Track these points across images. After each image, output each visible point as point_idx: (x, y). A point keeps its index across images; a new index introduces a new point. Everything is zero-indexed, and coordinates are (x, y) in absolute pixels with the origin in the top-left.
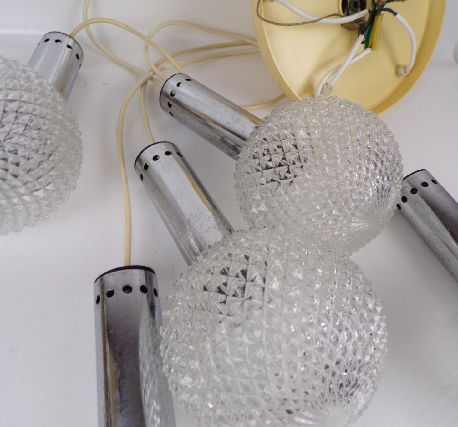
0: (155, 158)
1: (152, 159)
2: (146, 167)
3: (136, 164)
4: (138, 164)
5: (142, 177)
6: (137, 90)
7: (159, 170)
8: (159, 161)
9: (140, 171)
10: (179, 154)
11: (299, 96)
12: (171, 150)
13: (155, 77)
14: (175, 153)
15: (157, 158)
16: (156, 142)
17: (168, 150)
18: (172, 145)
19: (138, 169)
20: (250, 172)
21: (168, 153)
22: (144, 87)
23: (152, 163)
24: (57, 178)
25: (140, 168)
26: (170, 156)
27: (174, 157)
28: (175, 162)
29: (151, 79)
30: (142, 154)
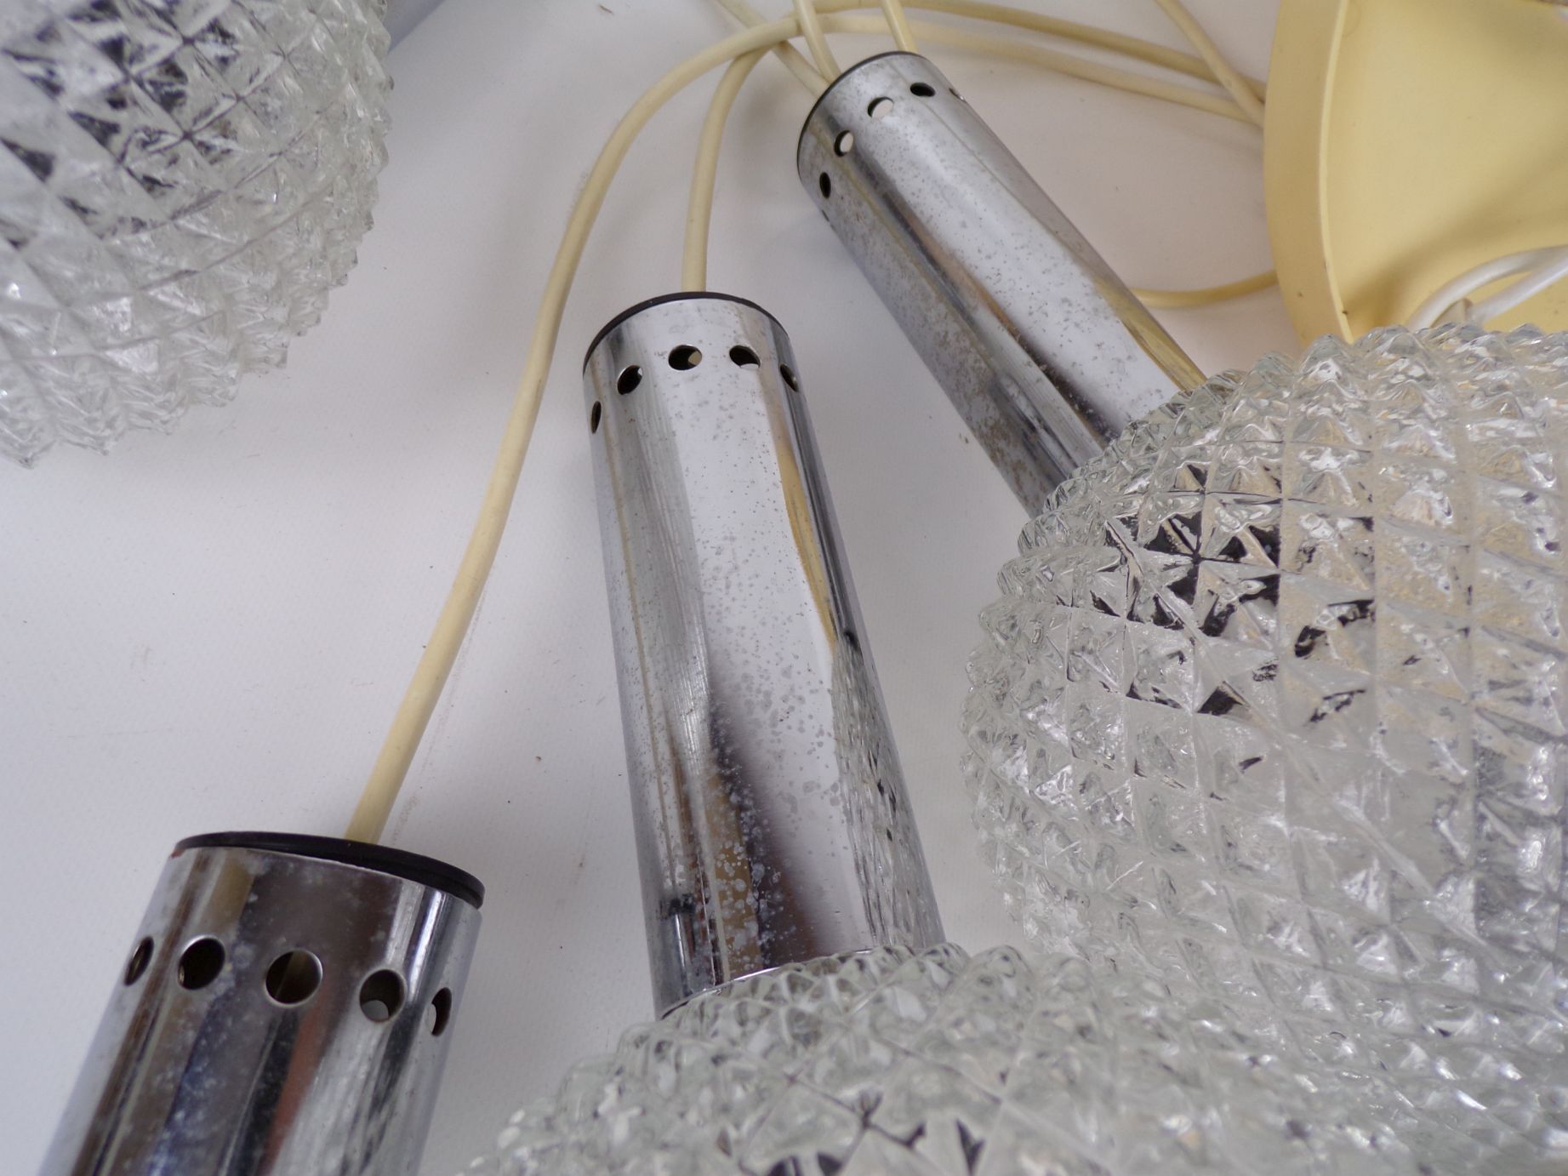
0: (682, 358)
1: (667, 356)
2: (630, 381)
3: (596, 352)
4: (601, 352)
5: (596, 414)
6: (714, 63)
7: (679, 415)
8: (693, 378)
9: (597, 388)
10: (787, 374)
11: (1345, 312)
12: (763, 347)
13: (797, 43)
14: (771, 369)
15: (691, 359)
16: (710, 289)
17: (745, 343)
18: (773, 329)
19: (594, 372)
20: (1122, 608)
21: (741, 356)
22: (743, 64)
23: (658, 370)
24: (164, 282)
25: (608, 375)
26: (749, 371)
27: (763, 382)
28: (761, 406)
29: (783, 46)
30: (635, 320)
